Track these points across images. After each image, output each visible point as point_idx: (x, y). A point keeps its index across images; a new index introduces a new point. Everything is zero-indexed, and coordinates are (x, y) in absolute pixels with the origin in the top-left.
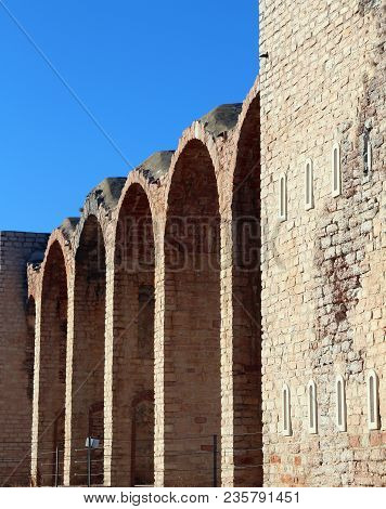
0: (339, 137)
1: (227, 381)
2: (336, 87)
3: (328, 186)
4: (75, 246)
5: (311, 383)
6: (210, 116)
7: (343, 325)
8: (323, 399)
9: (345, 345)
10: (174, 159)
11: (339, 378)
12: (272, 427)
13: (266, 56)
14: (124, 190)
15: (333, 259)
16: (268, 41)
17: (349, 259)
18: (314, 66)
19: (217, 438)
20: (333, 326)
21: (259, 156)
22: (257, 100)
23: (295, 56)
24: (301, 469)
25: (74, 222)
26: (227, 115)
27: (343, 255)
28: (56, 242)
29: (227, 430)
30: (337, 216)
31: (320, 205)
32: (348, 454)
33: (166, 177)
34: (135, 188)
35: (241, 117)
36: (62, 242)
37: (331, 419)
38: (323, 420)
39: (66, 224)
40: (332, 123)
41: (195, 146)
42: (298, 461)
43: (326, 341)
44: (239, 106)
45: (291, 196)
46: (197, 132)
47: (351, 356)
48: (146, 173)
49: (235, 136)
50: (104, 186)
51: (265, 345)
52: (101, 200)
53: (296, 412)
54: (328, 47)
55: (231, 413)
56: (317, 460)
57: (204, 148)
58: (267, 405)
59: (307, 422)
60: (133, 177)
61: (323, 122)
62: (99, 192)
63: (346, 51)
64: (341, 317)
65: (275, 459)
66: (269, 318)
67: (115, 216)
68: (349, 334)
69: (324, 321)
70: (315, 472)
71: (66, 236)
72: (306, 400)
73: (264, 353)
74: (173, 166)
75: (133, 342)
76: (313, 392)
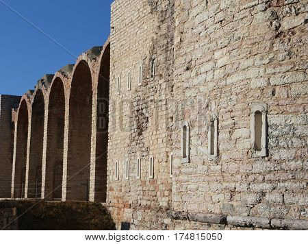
0: (142, 62)
1: (93, 158)
2: (141, 42)
3: (137, 82)
4: (32, 102)
5: (127, 159)
6: (89, 51)
7: (141, 137)
8: (132, 166)
9: (142, 145)
10: (74, 68)
11: (139, 158)
12: (111, 177)
13: (113, 28)
14: (53, 79)
15: (138, 111)
16: (114, 22)
17: (144, 111)
18: (132, 33)
19: (88, 180)
20: (137, 137)
21: (109, 68)
22: (109, 45)
23: (125, 28)
24: (121, 193)
25: (32, 92)
26: (96, 51)
27: (142, 109)
28: (24, 100)
29: (92, 178)
30: (140, 94)
31: (133, 89)
32: (141, 188)
33: (71, 75)
34: (58, 79)
35: (102, 52)
36: (27, 100)
37: (135, 174)
38: (131, 175)
39: (29, 92)
40: (139, 56)
41: (83, 63)
42: (121, 190)
43: (134, 143)
44: (102, 47)
45: (122, 84)
46: (84, 57)
47: (143, 149)
48: (63, 73)
49: (99, 59)
50: (45, 78)
51: (110, 144)
52: (43, 83)
53: (121, 171)
54: (139, 26)
55: (94, 171)
56: (128, 190)
57: (87, 63)
58: (109, 168)
59: (125, 175)
60: (57, 74)
61: (136, 56)
62: (43, 80)
63: (146, 28)
64: (140, 134)
65: (111, 189)
66: (112, 133)
67: (49, 90)
68: (143, 141)
69: (134, 135)
70: (127, 194)
71: (29, 98)
72: (125, 167)
73: (109, 148)
74: (74, 70)
75: (55, 142)
76: (128, 163)
